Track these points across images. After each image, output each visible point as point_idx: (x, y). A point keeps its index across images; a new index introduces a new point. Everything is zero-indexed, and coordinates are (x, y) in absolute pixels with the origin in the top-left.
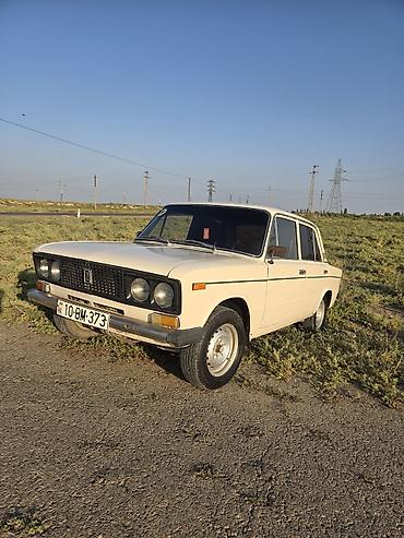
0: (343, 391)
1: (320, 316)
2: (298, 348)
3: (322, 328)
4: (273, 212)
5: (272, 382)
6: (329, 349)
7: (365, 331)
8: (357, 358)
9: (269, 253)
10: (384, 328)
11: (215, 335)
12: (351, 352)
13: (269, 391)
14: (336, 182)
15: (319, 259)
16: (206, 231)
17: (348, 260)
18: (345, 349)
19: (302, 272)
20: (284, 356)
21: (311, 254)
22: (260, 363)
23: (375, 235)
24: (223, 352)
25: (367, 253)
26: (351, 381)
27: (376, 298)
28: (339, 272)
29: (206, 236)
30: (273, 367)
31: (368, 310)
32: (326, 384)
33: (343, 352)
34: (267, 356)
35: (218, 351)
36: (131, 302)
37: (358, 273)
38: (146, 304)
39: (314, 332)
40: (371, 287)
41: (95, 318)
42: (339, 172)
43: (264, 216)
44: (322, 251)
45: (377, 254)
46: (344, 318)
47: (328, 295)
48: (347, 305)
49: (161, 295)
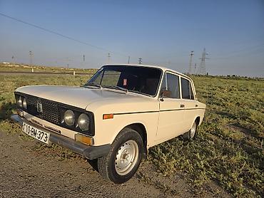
0: (207, 187)
1: (193, 131)
2: (179, 152)
3: (194, 139)
4: (164, 70)
5: (160, 178)
6: (198, 155)
7: (220, 141)
8: (216, 161)
9: (161, 95)
10: (231, 139)
11: (122, 147)
12: (212, 156)
13: (158, 185)
14: (203, 60)
15: (193, 98)
16: (125, 81)
17: (209, 99)
18: (208, 154)
19: (182, 106)
20: (169, 159)
21: (188, 96)
22: (154, 163)
23: (223, 86)
24: (128, 159)
25: (219, 95)
26: (212, 179)
27: (225, 120)
28: (204, 106)
29: (125, 84)
30: (162, 167)
31: (220, 128)
32: (196, 181)
33: (207, 156)
34: (159, 159)
35: (124, 158)
36: (64, 126)
37: (215, 106)
38: (73, 127)
39: (189, 141)
40: (221, 113)
41: (41, 135)
42: (204, 54)
43: (159, 72)
44: (195, 93)
45: (224, 95)
46: (208, 132)
47: (198, 119)
48: (209, 124)
49: (82, 122)
